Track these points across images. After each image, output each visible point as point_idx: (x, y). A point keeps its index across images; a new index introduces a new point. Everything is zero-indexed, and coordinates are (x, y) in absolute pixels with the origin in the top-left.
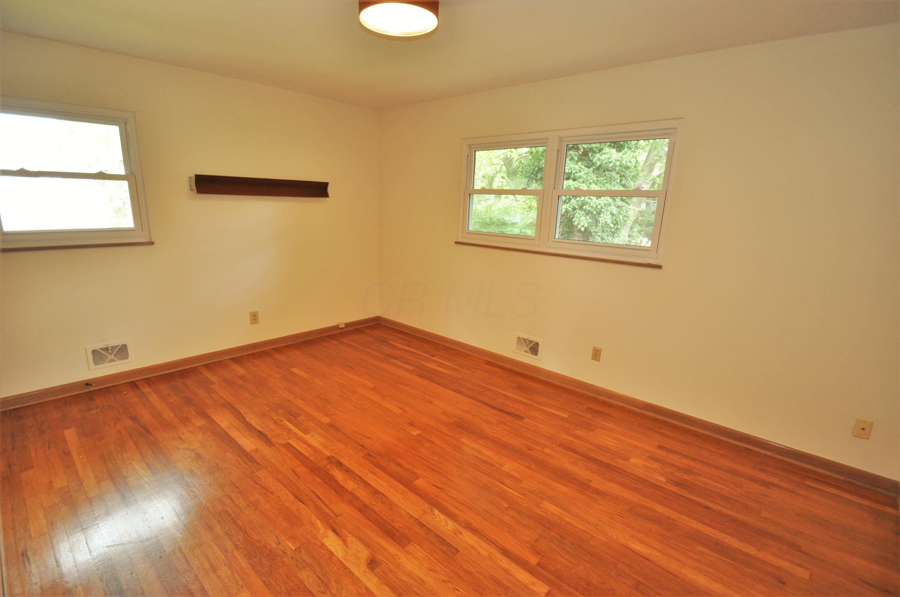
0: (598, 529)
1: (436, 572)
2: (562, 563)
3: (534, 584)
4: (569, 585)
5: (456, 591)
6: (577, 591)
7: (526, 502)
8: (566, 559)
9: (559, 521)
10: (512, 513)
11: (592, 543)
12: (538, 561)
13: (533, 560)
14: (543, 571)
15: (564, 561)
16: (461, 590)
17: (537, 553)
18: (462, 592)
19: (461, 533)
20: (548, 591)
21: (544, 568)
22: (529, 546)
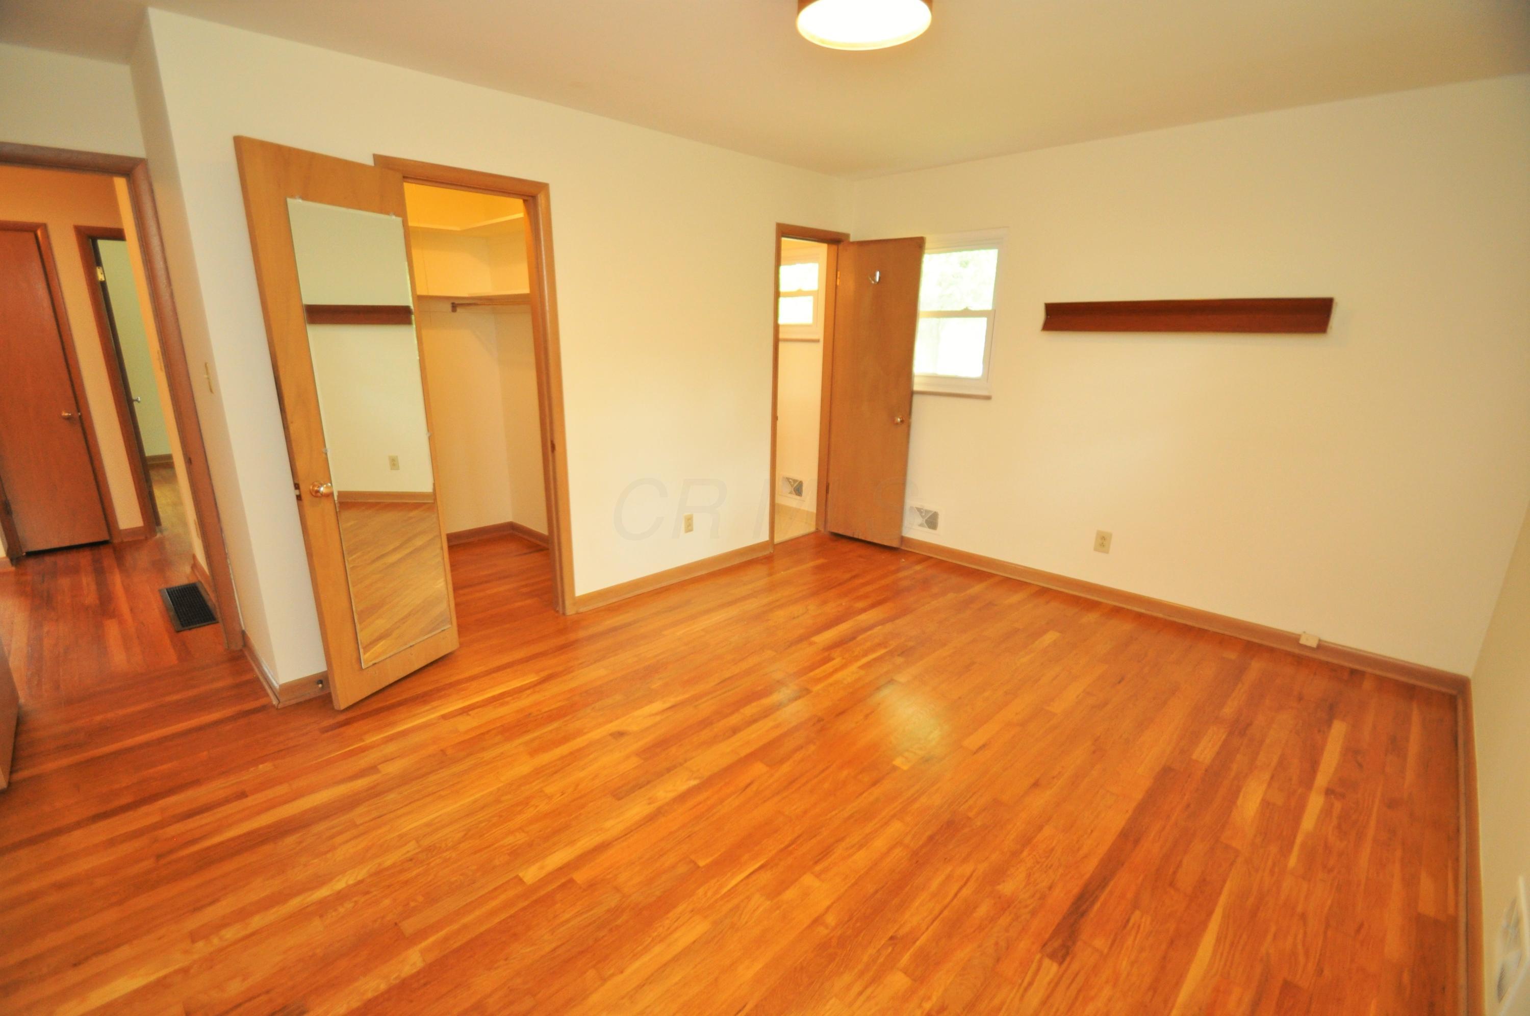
0: (623, 998)
1: (593, 779)
2: (564, 912)
3: (542, 868)
4: (524, 909)
5: (561, 794)
6: (511, 917)
7: (709, 894)
8: (568, 921)
9: (655, 934)
10: (682, 869)
11: (591, 973)
12: (578, 882)
13: (581, 877)
14: (559, 883)
15: (567, 916)
16: (559, 798)
17: (592, 885)
18: (558, 798)
19: (650, 804)
20: (523, 882)
21: (563, 886)
22: (608, 877)
